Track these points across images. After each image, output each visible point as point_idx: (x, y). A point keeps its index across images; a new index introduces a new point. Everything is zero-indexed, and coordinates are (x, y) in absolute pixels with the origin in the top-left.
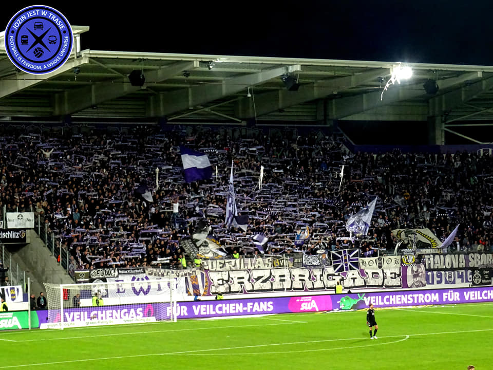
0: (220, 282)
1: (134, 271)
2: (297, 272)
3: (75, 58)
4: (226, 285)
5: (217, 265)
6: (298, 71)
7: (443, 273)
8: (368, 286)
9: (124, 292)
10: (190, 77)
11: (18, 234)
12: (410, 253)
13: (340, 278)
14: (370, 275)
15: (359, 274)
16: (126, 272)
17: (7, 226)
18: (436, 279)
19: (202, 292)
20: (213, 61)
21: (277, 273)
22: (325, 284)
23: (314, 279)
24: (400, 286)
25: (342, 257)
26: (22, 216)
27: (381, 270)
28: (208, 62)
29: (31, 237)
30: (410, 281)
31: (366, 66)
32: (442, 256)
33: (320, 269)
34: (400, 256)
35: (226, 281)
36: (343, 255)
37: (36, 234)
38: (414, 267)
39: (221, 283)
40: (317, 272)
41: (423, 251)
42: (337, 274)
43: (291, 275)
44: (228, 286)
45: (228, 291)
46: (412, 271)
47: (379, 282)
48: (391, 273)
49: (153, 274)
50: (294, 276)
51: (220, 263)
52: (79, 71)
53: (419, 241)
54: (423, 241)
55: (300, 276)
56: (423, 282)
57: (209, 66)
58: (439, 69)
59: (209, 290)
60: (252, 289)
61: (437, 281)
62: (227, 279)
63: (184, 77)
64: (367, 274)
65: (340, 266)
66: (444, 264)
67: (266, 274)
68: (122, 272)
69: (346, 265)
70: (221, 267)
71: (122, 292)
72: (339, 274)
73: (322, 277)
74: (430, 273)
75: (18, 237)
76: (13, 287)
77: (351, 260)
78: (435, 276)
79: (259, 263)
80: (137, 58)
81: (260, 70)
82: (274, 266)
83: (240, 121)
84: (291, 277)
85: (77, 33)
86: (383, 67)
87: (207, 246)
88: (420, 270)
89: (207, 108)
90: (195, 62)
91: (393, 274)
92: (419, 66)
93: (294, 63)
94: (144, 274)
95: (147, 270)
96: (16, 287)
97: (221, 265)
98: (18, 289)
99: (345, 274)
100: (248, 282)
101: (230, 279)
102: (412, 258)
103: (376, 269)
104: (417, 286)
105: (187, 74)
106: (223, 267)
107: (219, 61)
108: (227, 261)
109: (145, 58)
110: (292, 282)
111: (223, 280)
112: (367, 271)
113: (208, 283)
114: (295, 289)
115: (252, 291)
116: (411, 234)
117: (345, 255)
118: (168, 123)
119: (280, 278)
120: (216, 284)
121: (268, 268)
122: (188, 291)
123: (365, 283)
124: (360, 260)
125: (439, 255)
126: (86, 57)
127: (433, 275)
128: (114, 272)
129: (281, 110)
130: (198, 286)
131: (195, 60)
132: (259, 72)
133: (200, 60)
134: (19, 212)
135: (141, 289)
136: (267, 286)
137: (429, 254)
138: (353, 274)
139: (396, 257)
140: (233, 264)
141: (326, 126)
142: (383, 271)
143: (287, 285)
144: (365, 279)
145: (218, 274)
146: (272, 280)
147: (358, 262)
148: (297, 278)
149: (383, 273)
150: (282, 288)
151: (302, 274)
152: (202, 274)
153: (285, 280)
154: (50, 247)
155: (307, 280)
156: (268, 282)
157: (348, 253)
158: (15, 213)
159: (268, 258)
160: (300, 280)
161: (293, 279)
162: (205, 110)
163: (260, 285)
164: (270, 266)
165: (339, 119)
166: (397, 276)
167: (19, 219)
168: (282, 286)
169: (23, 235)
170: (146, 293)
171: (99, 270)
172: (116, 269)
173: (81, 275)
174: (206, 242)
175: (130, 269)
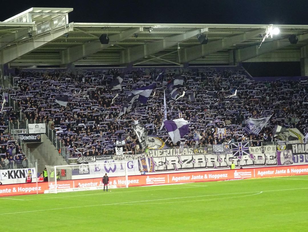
1: (105, 158)
2: (209, 157)
3: (66, 28)
5: (158, 153)
6: (206, 32)
7: (304, 155)
8: (255, 164)
9: (99, 171)
10: (138, 38)
11: (36, 137)
12: (283, 144)
13: (237, 159)
14: (257, 158)
15: (249, 157)
16: (101, 158)
17: (28, 132)
18: (300, 159)
19: (149, 170)
20: (152, 27)
21: (196, 157)
22: (228, 164)
23: (220, 161)
24: (276, 164)
25: (238, 147)
26: (38, 126)
27: (264, 154)
28: (149, 28)
29: (44, 139)
30: (283, 161)
31: (250, 27)
32: (303, 145)
33: (224, 154)
34: (276, 146)
35: (164, 163)
36: (239, 146)
37: (47, 137)
38: (285, 152)
39: (161, 164)
40: (223, 157)
41: (291, 142)
42: (235, 157)
43: (205, 158)
44: (165, 166)
45: (166, 169)
46: (284, 155)
47: (263, 162)
48: (270, 156)
49: (118, 159)
50: (207, 159)
51: (160, 152)
52: (68, 36)
53: (291, 136)
54: (293, 136)
55: (211, 159)
56: (291, 161)
57: (149, 30)
58: (298, 28)
59: (153, 169)
60: (181, 167)
61: (300, 161)
62: (165, 162)
63: (135, 38)
64: (255, 157)
65: (237, 152)
66: (305, 150)
67: (190, 158)
68: (98, 158)
69: (241, 152)
70: (161, 154)
72: (236, 157)
73: (225, 160)
74: (295, 156)
76: (30, 169)
77: (244, 149)
78: (299, 157)
79: (185, 151)
80: (104, 26)
81: (185, 32)
82: (194, 153)
83: (179, 64)
84: (205, 160)
85: (66, 13)
86: (261, 28)
87: (154, 142)
88: (289, 154)
89: (158, 57)
90: (140, 28)
91: (272, 157)
92: (283, 27)
93: (204, 27)
94: (112, 159)
95: (114, 157)
96: (32, 169)
97: (161, 153)
98: (33, 170)
99: (240, 158)
100: (178, 163)
101: (167, 162)
102: (284, 147)
103: (260, 154)
104: (287, 164)
105: (136, 36)
107: (155, 27)
108: (164, 150)
109: (109, 26)
110: (206, 162)
111: (162, 162)
112: (254, 155)
113: (152, 165)
114: (208, 167)
115: (181, 169)
116: (286, 132)
117: (240, 146)
118: (133, 67)
119: (198, 161)
120: (158, 165)
121: (190, 154)
122: (140, 169)
123: (254, 162)
124: (250, 148)
125: (301, 144)
126: (71, 27)
127: (297, 157)
128: (93, 159)
129: (203, 57)
130: (146, 166)
131: (141, 27)
132: (184, 33)
133: (144, 27)
134: (36, 123)
135: (110, 169)
136: (190, 165)
137: (295, 144)
138: (246, 157)
139: (273, 146)
140: (169, 153)
141: (235, 66)
142: (265, 155)
143: (203, 165)
144: (253, 160)
145: (159, 158)
146: (194, 161)
147: (249, 150)
148: (210, 160)
149: (265, 156)
150: (200, 166)
151: (213, 158)
152: (149, 159)
153: (202, 162)
154: (55, 144)
155: (216, 162)
156: (191, 163)
157: (242, 145)
158: (33, 124)
159: (191, 148)
160: (212, 161)
161: (207, 161)
162: (157, 58)
163: (186, 165)
164: (192, 153)
165: (243, 62)
166: (274, 158)
167: (36, 127)
168: (200, 165)
169: (39, 137)
170: (113, 171)
171: (84, 158)
172: (94, 157)
173: (72, 161)
174: (153, 139)
175: (103, 157)
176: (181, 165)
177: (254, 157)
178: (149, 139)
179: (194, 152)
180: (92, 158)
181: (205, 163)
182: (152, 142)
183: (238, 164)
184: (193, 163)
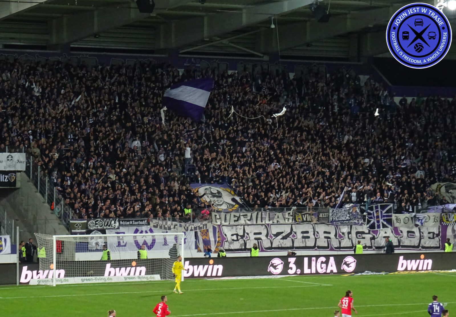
0: (235, 237)
1: (136, 223)
2: (321, 229)
4: (241, 241)
5: (231, 218)
8: (403, 246)
9: (125, 246)
11: (7, 177)
13: (370, 236)
14: (405, 234)
15: (392, 232)
16: (128, 223)
21: (299, 229)
22: (354, 242)
23: (340, 237)
24: (439, 248)
25: (373, 213)
26: (12, 157)
27: (418, 228)
29: (21, 180)
33: (348, 225)
34: (439, 214)
35: (240, 236)
36: (375, 211)
37: (28, 178)
38: (455, 226)
39: (236, 239)
40: (345, 229)
42: (367, 232)
43: (314, 231)
44: (243, 242)
45: (243, 248)
46: (453, 230)
47: (415, 242)
48: (429, 233)
49: (159, 227)
50: (318, 233)
51: (235, 216)
55: (325, 232)
59: (221, 246)
60: (270, 245)
62: (242, 234)
63: (199, 4)
64: (402, 232)
65: (371, 223)
67: (287, 230)
68: (124, 223)
69: (378, 222)
70: (235, 221)
71: (123, 246)
72: (370, 232)
73: (350, 235)
75: (6, 180)
77: (384, 216)
79: (278, 217)
83: (262, 55)
84: (314, 234)
87: (220, 197)
89: (225, 40)
91: (432, 234)
94: (149, 226)
95: (152, 222)
96: (3, 237)
97: (236, 219)
99: (376, 232)
100: (266, 238)
101: (246, 234)
102: (453, 217)
103: (412, 227)
106: (237, 220)
108: (242, 214)
110: (316, 239)
111: (237, 235)
112: (401, 229)
113: (220, 239)
114: (319, 247)
115: (270, 248)
117: (377, 211)
118: (180, 55)
119: (302, 235)
120: (229, 240)
121: (289, 223)
122: (198, 246)
123: (399, 242)
124: (394, 216)
128: (115, 223)
129: (308, 45)
130: (210, 241)
134: (8, 152)
136: (288, 243)
138: (386, 233)
139: (434, 214)
140: (249, 218)
141: (359, 63)
142: (420, 230)
143: (310, 243)
144: (399, 238)
145: (232, 228)
146: (294, 236)
147: (391, 219)
148: (322, 235)
149: (420, 232)
150: (304, 246)
151: (327, 231)
152: (214, 229)
153: (308, 237)
154: (43, 193)
155: (333, 238)
156: (288, 238)
157: (381, 209)
158: (4, 153)
159: (289, 212)
160: (325, 237)
161: (317, 236)
162: (223, 42)
163: (279, 242)
164: (290, 221)
165: (374, 56)
166: (435, 236)
167: (8, 160)
168: (304, 243)
169: (13, 178)
170: (150, 247)
171: (98, 221)
172: (117, 220)
173: (77, 225)
174: (219, 192)
175: (132, 221)
176: (271, 241)
177: (400, 232)
178: (211, 192)
179: (294, 219)
180: (113, 222)
181: (314, 239)
182: (217, 197)
183: (371, 244)
184: (293, 238)
